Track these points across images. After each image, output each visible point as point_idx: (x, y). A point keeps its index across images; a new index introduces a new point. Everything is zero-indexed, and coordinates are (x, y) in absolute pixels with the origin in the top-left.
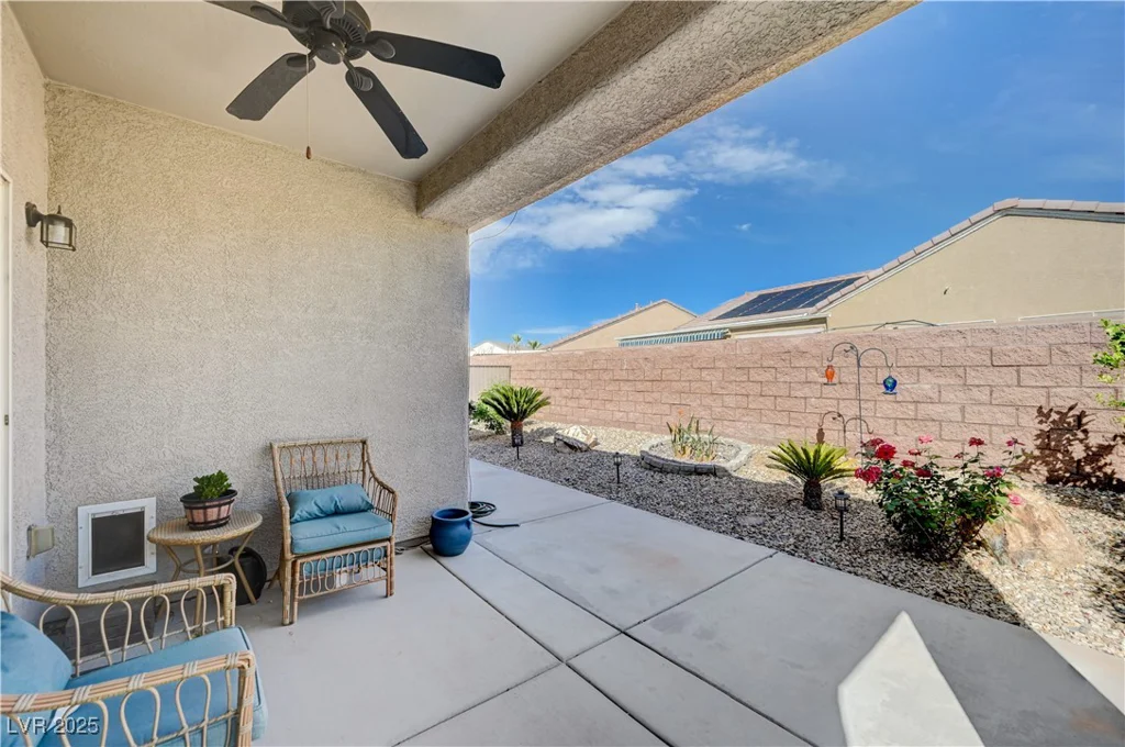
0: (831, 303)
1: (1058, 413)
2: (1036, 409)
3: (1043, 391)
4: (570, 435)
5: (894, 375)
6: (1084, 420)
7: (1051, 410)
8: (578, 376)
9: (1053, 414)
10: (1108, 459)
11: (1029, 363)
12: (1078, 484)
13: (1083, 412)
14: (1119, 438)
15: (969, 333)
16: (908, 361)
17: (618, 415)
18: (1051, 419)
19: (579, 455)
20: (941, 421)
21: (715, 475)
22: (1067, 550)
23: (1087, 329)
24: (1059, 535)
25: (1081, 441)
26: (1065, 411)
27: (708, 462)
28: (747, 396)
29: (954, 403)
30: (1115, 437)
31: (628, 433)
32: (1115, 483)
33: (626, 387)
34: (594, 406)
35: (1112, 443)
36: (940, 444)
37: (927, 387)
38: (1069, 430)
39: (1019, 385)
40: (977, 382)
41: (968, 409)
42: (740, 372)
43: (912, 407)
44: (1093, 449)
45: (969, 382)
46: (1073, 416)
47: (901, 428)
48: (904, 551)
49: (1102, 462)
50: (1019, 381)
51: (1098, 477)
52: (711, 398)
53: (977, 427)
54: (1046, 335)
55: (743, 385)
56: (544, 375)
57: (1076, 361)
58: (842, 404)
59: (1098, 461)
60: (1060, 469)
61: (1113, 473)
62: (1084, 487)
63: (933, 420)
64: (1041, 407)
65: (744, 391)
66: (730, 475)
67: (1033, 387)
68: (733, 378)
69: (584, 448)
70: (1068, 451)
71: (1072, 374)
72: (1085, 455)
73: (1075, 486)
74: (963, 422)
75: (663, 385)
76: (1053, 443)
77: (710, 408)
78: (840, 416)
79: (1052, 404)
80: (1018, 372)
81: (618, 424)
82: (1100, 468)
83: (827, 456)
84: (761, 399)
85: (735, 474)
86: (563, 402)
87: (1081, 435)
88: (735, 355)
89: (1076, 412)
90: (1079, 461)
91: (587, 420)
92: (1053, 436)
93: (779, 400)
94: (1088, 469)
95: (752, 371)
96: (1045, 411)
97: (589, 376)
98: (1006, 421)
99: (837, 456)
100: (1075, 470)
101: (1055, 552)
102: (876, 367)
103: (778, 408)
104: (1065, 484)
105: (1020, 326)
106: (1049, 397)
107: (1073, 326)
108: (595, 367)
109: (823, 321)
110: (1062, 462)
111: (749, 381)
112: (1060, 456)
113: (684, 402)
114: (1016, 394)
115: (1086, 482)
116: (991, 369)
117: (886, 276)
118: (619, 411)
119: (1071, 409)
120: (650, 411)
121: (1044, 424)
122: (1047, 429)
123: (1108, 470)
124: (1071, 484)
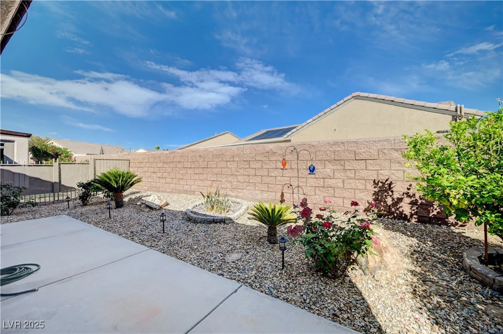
0: (292, 133)
1: (382, 182)
2: (373, 181)
3: (376, 172)
4: (150, 200)
5: (314, 164)
6: (392, 186)
7: (379, 181)
8: (166, 166)
9: (380, 183)
10: (401, 204)
11: (370, 158)
12: (389, 217)
13: (391, 182)
14: (405, 194)
15: (346, 144)
16: (320, 157)
17: (186, 187)
18: (379, 186)
19: (154, 212)
20: (334, 188)
21: (224, 223)
22: (396, 264)
23: (393, 142)
24: (392, 254)
25: (391, 196)
26: (384, 182)
27: (223, 215)
28: (249, 176)
29: (340, 179)
30: (404, 193)
31: (190, 197)
32: (403, 216)
33: (190, 171)
34: (174, 182)
35: (403, 197)
36: (334, 199)
37: (328, 170)
38: (386, 191)
39: (366, 169)
40: (349, 168)
41: (346, 182)
42: (245, 163)
43: (322, 181)
44: (395, 200)
45: (346, 168)
46: (387, 184)
47: (318, 192)
48: (317, 271)
49: (399, 206)
50: (366, 168)
51: (397, 213)
52: (232, 177)
53: (349, 190)
54: (377, 145)
55: (247, 170)
56: (148, 165)
57: (389, 157)
58: (292, 180)
59: (397, 205)
60: (382, 210)
61: (403, 211)
62: (392, 219)
63: (331, 187)
64: (375, 180)
65: (247, 173)
66: (233, 222)
67: (372, 170)
68: (242, 166)
69: (158, 208)
70: (385, 201)
71: (387, 164)
72: (392, 203)
73: (388, 218)
74: (344, 188)
75: (209, 170)
76: (380, 197)
77: (231, 182)
78: (291, 186)
79: (379, 178)
80: (366, 162)
81: (186, 192)
82: (398, 209)
83: (279, 211)
84: (255, 178)
85: (236, 221)
86: (158, 181)
87: (390, 193)
88: (243, 153)
89: (388, 182)
90: (390, 206)
91: (170, 190)
92: (380, 194)
93: (264, 178)
94: (393, 210)
95: (251, 163)
96: (376, 182)
97: (171, 165)
98: (361, 187)
99: (284, 212)
100: (388, 210)
101: (391, 265)
102: (307, 160)
103: (263, 182)
104: (384, 217)
105: (367, 140)
106: (378, 175)
107: (387, 140)
108: (174, 160)
109: (290, 141)
110: (383, 206)
111: (250, 168)
112: (382, 203)
113: (218, 180)
114: (364, 174)
115: (392, 216)
116: (355, 161)
117: (314, 122)
118: (187, 185)
119: (387, 180)
120: (202, 185)
121: (376, 188)
122: (377, 191)
123: (401, 210)
124: (386, 217)
